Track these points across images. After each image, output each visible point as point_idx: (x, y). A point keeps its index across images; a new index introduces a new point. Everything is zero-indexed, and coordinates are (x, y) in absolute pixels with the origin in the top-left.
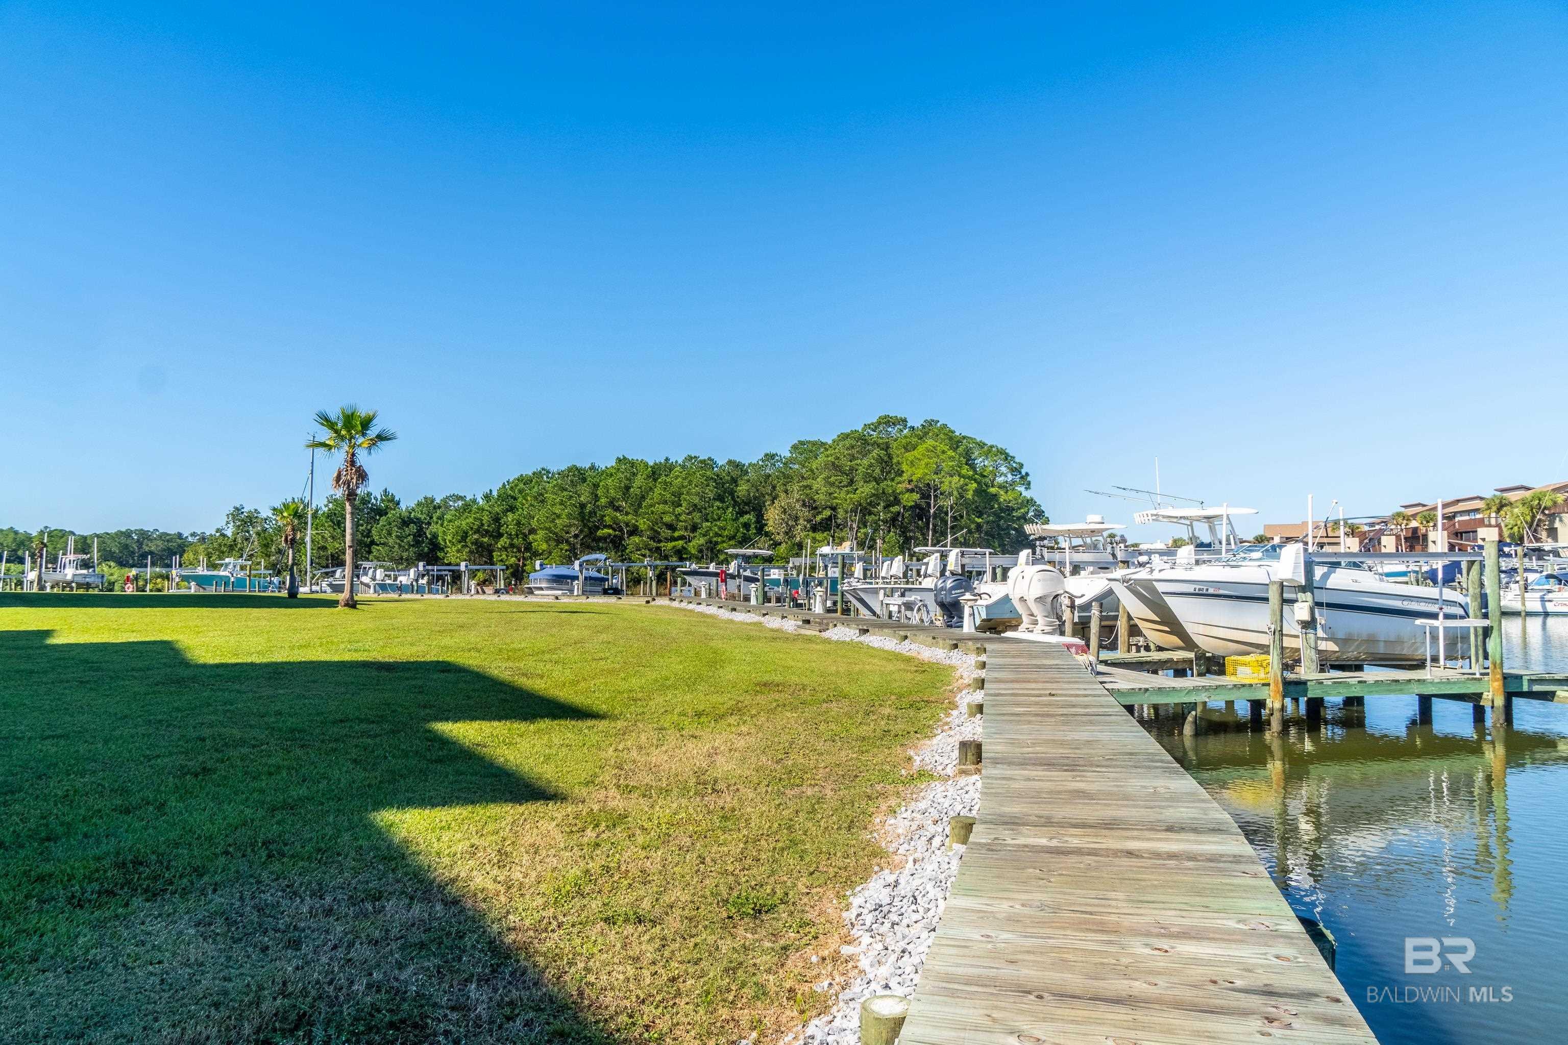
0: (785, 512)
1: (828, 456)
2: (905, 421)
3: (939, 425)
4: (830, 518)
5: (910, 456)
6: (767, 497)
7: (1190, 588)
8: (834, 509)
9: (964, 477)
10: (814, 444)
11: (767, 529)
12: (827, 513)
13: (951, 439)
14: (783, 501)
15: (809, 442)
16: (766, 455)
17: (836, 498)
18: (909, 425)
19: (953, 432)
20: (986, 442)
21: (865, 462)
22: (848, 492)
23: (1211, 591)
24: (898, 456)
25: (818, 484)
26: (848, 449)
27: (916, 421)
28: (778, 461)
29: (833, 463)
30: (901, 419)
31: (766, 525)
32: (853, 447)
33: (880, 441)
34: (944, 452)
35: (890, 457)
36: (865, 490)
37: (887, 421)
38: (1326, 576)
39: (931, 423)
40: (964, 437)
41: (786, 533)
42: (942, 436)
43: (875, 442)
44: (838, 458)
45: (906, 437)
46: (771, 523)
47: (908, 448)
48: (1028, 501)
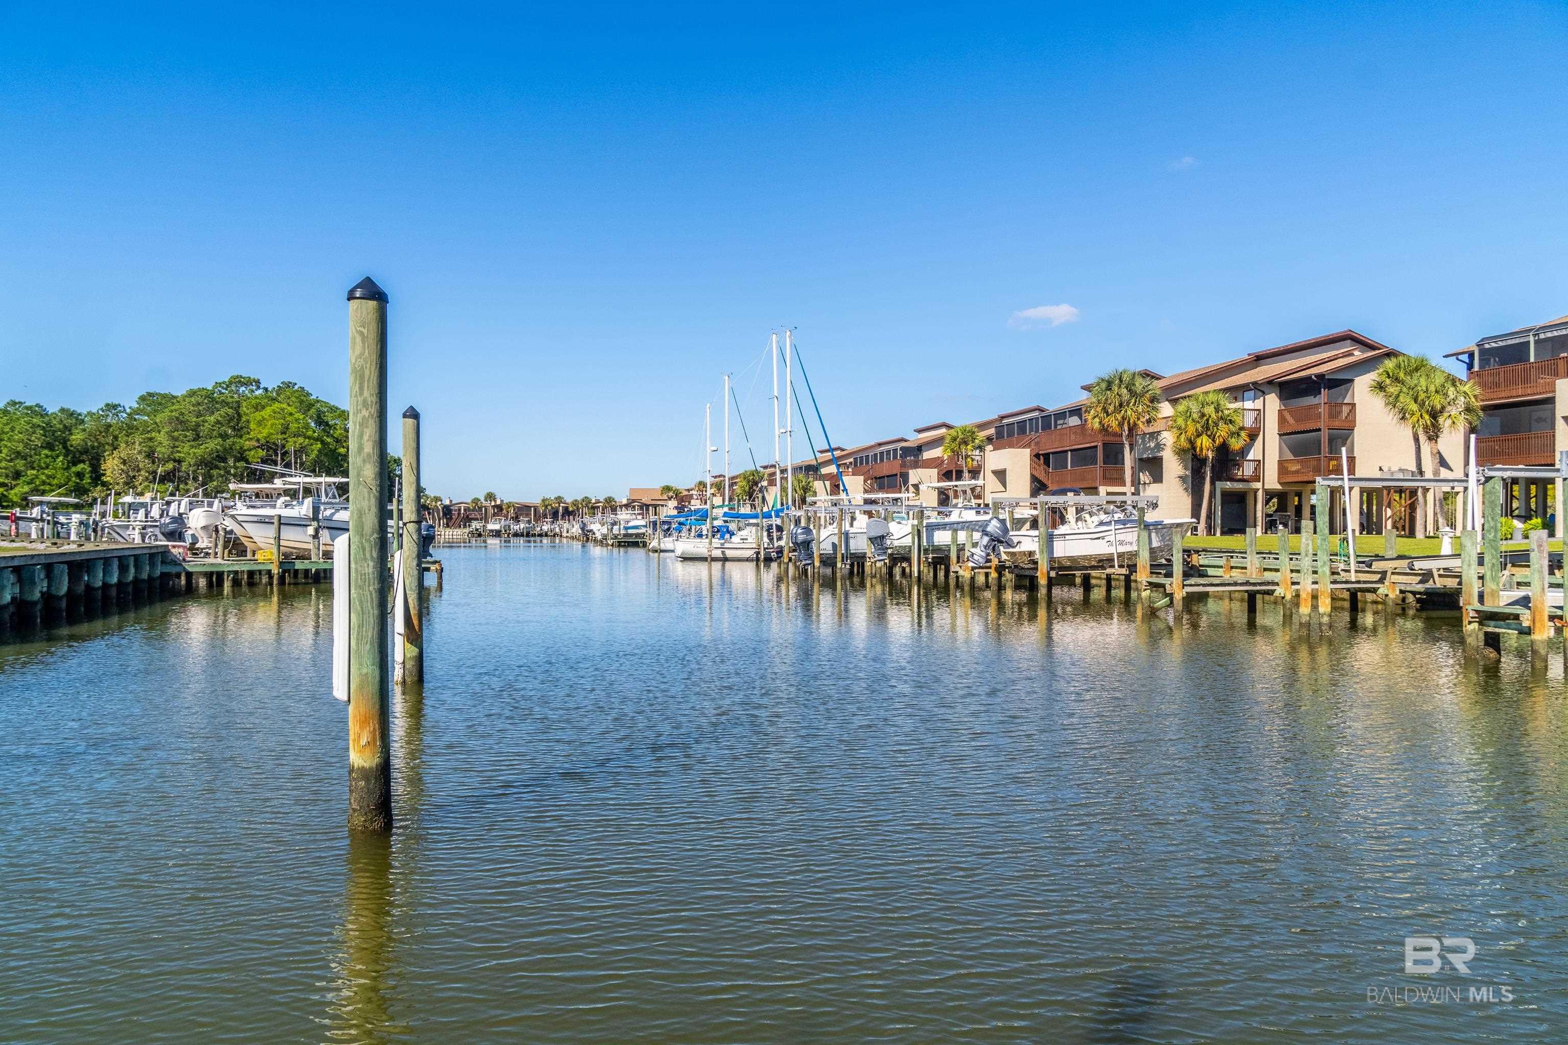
0: (124, 463)
1: (172, 411)
2: (258, 382)
3: (296, 387)
4: (174, 471)
5: (258, 416)
6: (107, 447)
8: (179, 462)
9: (309, 438)
10: (164, 396)
11: (104, 479)
12: (170, 466)
13: (302, 402)
14: (123, 451)
15: (159, 394)
16: (107, 405)
17: (179, 452)
18: (262, 386)
19: (309, 394)
20: (339, 407)
21: (212, 419)
22: (192, 447)
23: (267, 520)
24: (247, 415)
25: (162, 437)
26: (193, 405)
27: (271, 383)
28: (120, 412)
29: (177, 418)
30: (254, 380)
31: (104, 475)
32: (199, 404)
33: (230, 400)
34: (291, 414)
35: (239, 415)
36: (213, 445)
37: (238, 381)
39: (288, 385)
40: (318, 401)
41: (126, 484)
42: (294, 399)
43: (223, 401)
44: (182, 414)
45: (256, 398)
46: (108, 473)
47: (258, 407)
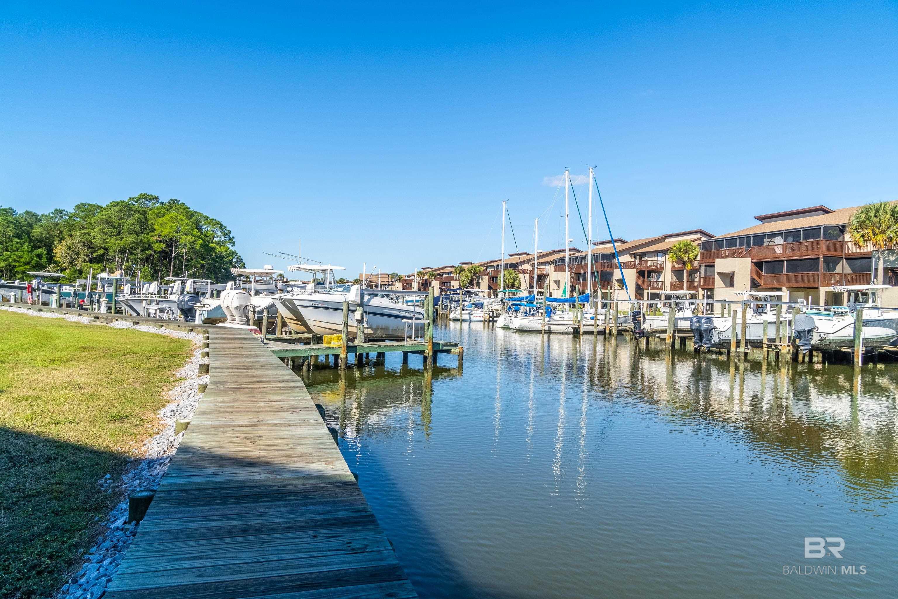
0: (69, 249)
1: (103, 215)
2: (157, 198)
3: (180, 203)
4: (103, 255)
5: (160, 220)
6: (55, 238)
7: (310, 304)
8: (106, 249)
9: (194, 236)
10: (93, 206)
11: (55, 259)
12: (101, 251)
13: (187, 212)
14: (68, 241)
15: (89, 204)
16: (56, 210)
17: (108, 242)
18: (160, 201)
19: (189, 208)
20: (209, 216)
21: (129, 221)
22: (117, 240)
23: (320, 305)
24: (152, 219)
25: (95, 232)
26: (117, 212)
27: (165, 199)
28: (65, 215)
29: (107, 220)
30: (155, 197)
31: (55, 256)
32: (121, 211)
33: (141, 209)
34: (182, 220)
35: (147, 220)
36: (129, 239)
37: (145, 197)
38: (369, 300)
39: (175, 201)
40: (196, 212)
41: (70, 263)
42: (181, 210)
43: (137, 210)
44: (110, 217)
45: (158, 208)
46: (58, 255)
47: (160, 215)
48: (233, 253)
